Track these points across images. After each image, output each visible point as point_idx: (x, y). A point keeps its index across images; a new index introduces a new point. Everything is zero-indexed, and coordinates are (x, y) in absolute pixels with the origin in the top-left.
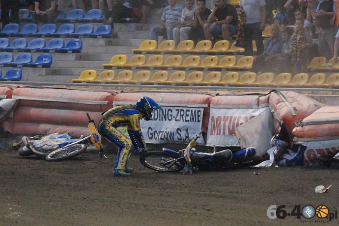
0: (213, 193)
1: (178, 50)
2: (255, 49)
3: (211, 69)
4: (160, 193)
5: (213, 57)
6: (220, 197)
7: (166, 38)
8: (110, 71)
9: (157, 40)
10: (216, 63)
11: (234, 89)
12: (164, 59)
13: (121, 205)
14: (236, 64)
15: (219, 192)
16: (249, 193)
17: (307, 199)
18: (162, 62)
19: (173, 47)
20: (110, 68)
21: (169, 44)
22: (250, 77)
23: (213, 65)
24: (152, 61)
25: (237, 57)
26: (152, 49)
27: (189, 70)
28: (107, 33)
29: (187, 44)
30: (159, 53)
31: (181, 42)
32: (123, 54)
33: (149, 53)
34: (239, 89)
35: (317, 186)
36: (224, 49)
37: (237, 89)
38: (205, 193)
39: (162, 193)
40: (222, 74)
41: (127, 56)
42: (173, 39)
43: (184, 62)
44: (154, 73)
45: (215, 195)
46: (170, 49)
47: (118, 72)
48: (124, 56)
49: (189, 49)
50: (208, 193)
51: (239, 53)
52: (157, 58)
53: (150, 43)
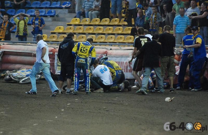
0: (110, 101)
1: (91, 24)
2: (133, 23)
3: (109, 34)
4: (81, 102)
5: (110, 27)
6: (114, 103)
7: (84, 17)
8: (54, 35)
9: (80, 18)
10: (112, 31)
11: (121, 45)
12: (84, 28)
13: (59, 108)
14: (123, 31)
15: (113, 101)
16: (129, 102)
17: (160, 105)
18: (82, 30)
19: (89, 22)
20: (54, 33)
21: (86, 20)
22: (130, 38)
23: (110, 32)
24: (77, 29)
25: (123, 28)
26: (77, 23)
27: (97, 34)
28: (53, 14)
29: (96, 20)
30: (81, 25)
31: (93, 19)
32: (61, 26)
33: (76, 25)
34: (124, 45)
35: (166, 97)
36: (116, 23)
37: (123, 45)
38: (105, 101)
39: (82, 101)
40: (115, 37)
41: (64, 27)
42: (88, 18)
43: (95, 30)
44: (78, 36)
45: (111, 103)
46: (87, 23)
47: (59, 35)
48: (62, 27)
49: (97, 23)
50: (107, 101)
51: (124, 25)
52: (80, 28)
53: (76, 20)
